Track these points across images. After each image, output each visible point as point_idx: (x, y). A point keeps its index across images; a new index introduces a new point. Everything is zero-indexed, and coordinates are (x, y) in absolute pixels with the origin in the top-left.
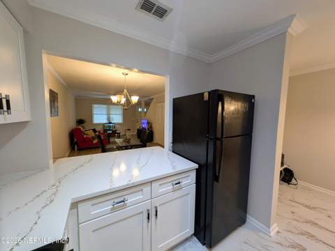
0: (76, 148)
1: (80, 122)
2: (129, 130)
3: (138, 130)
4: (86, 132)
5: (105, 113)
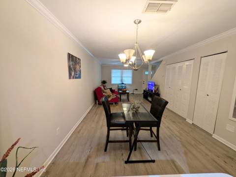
0: (97, 103)
1: (104, 82)
2: (136, 89)
3: (144, 91)
4: (105, 91)
5: (120, 76)
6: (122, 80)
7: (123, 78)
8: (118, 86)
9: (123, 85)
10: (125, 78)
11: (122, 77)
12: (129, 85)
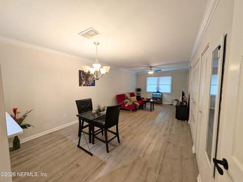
1: (138, 90)
2: (176, 100)
5: (156, 83)
6: (158, 88)
7: (160, 86)
8: (153, 94)
9: (158, 94)
10: (162, 86)
11: (158, 85)
12: (167, 94)
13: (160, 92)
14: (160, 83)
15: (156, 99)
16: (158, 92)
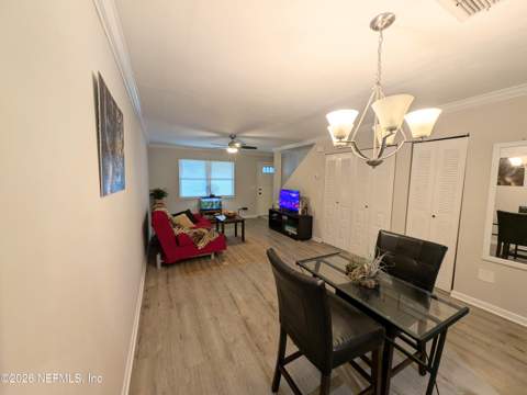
1: (157, 195)
2: (245, 209)
3: (271, 211)
4: (175, 220)
5: (204, 176)
6: (209, 188)
7: (213, 182)
8: (200, 203)
9: (214, 200)
10: (218, 182)
11: (208, 179)
12: (227, 198)
13: (216, 195)
14: (213, 176)
15: (212, 214)
16: (212, 196)
